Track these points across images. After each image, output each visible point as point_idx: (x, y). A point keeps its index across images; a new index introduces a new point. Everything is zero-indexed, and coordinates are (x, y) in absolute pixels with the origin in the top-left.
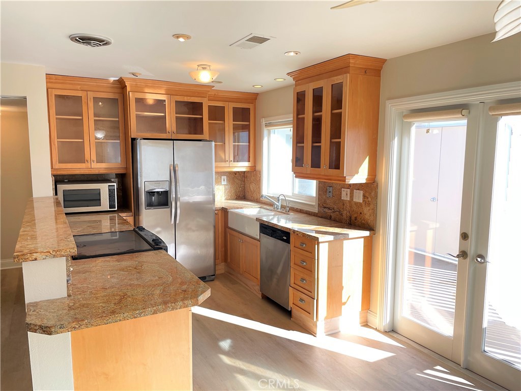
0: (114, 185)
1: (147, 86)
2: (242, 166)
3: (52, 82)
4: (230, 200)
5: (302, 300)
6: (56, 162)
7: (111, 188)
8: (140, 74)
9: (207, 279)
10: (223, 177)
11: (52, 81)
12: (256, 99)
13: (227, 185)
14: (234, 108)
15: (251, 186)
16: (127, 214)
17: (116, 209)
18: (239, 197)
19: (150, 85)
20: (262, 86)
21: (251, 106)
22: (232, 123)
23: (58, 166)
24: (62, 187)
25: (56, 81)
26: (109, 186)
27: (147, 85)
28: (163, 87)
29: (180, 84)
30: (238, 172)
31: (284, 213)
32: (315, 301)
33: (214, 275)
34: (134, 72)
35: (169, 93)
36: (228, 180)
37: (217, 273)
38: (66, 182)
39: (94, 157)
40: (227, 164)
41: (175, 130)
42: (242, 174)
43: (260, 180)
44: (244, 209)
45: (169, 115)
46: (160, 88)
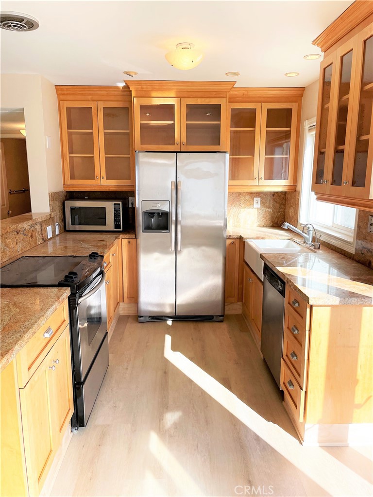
0: (119, 204)
1: (154, 90)
2: (279, 185)
3: (64, 94)
4: (264, 226)
5: (291, 383)
6: (69, 177)
7: (116, 206)
8: (136, 74)
9: (215, 319)
10: (255, 199)
11: (63, 92)
12: (301, 96)
13: (261, 209)
14: (269, 111)
15: (290, 211)
16: (129, 235)
17: (121, 230)
18: (277, 223)
19: (157, 87)
20: (298, 74)
21: (294, 106)
22: (264, 129)
23: (70, 182)
24: (70, 204)
25: (68, 92)
26: (114, 204)
27: (154, 88)
28: (173, 89)
29: (193, 83)
30: (277, 192)
31: (312, 250)
32: (303, 393)
33: (222, 316)
34: (126, 70)
35: (180, 96)
36: (263, 203)
37: (226, 313)
38: (86, 199)
39: (104, 173)
40: (255, 183)
41: (184, 140)
42: (282, 196)
43: (298, 203)
44: (266, 240)
45: (178, 123)
46: (169, 90)
